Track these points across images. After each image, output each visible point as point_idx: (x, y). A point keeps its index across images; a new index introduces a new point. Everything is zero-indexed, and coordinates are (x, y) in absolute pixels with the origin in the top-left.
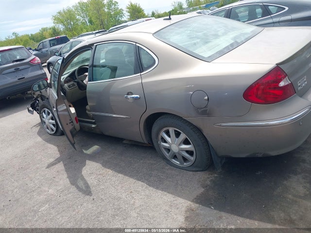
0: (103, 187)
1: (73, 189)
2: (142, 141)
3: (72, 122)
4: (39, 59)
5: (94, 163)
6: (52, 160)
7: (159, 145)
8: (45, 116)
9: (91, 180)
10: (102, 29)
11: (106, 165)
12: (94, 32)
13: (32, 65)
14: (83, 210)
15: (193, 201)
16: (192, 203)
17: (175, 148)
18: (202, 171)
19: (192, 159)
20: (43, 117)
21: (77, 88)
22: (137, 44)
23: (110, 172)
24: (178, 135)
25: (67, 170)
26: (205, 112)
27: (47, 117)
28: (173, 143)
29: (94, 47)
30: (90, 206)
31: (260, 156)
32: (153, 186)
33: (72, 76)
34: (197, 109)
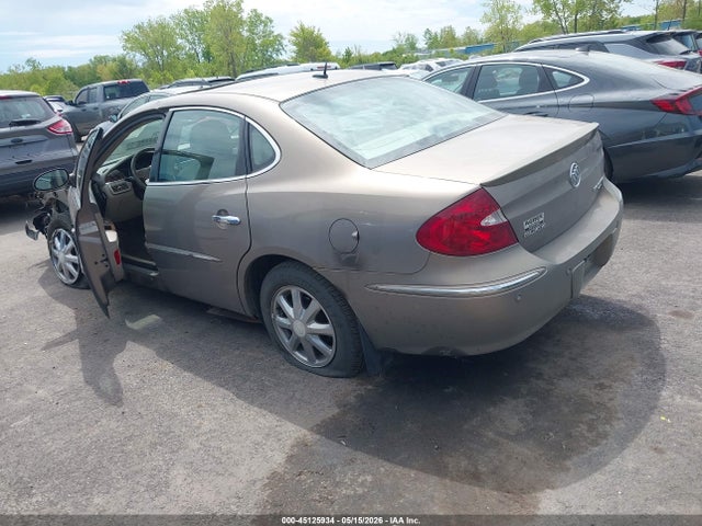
0: (149, 393)
1: (88, 392)
2: (242, 311)
3: (107, 260)
4: (69, 125)
5: (142, 347)
6: (57, 335)
7: (272, 321)
8: (58, 244)
9: (128, 379)
10: (223, 75)
11: (164, 352)
12: (206, 79)
13: (51, 137)
14: (97, 431)
15: (311, 430)
16: (307, 432)
17: (299, 329)
18: (347, 377)
19: (330, 351)
20: (55, 248)
21: (132, 192)
22: (247, 119)
23: (169, 366)
24: (306, 302)
25: (84, 356)
26: (351, 260)
27: (62, 246)
28: (297, 318)
29: (168, 115)
30: (113, 425)
31: (446, 353)
32: (245, 399)
33: (124, 168)
34: (338, 254)
